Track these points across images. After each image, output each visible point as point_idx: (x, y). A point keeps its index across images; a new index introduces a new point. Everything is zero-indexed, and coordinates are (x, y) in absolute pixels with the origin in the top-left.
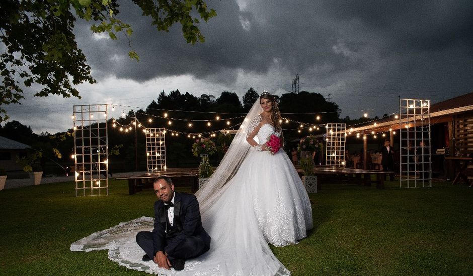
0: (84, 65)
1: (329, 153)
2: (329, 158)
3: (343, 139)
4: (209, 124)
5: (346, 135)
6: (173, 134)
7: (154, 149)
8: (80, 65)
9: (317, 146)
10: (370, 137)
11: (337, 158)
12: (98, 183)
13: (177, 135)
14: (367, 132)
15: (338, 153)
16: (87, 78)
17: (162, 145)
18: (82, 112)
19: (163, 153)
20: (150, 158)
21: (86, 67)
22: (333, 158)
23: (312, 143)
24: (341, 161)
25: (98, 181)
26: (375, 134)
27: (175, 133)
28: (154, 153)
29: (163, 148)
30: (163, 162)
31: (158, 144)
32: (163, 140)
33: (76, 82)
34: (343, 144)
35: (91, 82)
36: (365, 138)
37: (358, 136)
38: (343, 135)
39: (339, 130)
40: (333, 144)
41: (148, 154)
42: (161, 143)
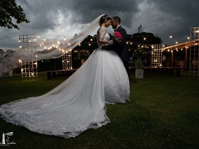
0: (22, 13)
1: (153, 60)
2: (153, 62)
3: (161, 53)
4: (90, 45)
5: (162, 51)
6: (75, 51)
7: (66, 59)
8: (20, 13)
9: (143, 53)
10: (175, 51)
11: (158, 62)
12: (33, 74)
13: (77, 52)
14: (174, 49)
15: (158, 60)
16: (24, 20)
17: (70, 57)
18: (23, 39)
19: (70, 61)
20: (64, 63)
21: (23, 14)
22: (156, 62)
23: (140, 51)
24: (160, 64)
25: (32, 73)
26: (177, 49)
27: (76, 51)
28: (66, 61)
29: (70, 58)
30: (70, 65)
31: (68, 56)
32: (70, 54)
33: (18, 22)
34: (160, 55)
35: (27, 22)
36: (172, 51)
37: (168, 51)
38: (161, 51)
39: (158, 48)
40: (156, 55)
41: (63, 61)
42: (69, 56)
